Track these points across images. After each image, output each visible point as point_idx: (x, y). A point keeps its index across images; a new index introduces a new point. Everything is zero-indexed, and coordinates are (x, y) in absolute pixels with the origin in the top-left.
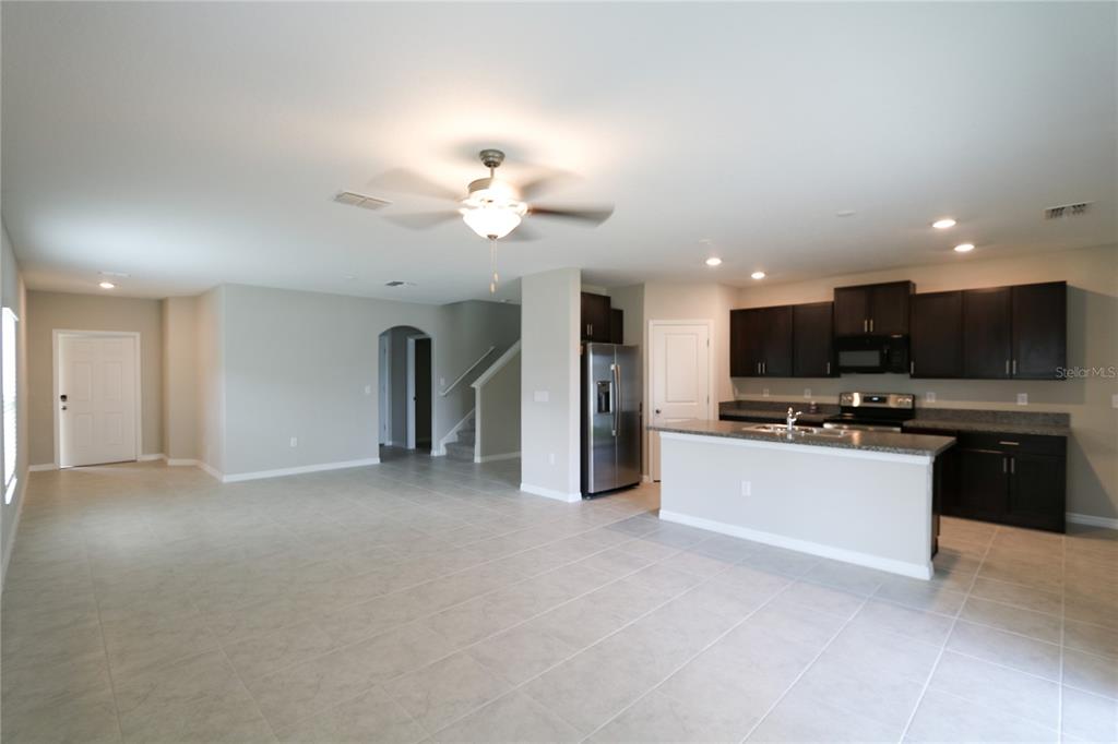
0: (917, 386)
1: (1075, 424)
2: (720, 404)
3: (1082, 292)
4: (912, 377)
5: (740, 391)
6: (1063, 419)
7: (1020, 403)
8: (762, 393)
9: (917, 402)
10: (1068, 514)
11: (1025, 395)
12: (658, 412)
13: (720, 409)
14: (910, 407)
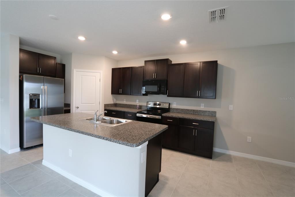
0: (171, 100)
1: (218, 115)
2: (105, 105)
3: (222, 66)
4: (168, 96)
5: (117, 100)
6: (214, 114)
7: (201, 107)
8: (123, 101)
9: (170, 105)
10: (214, 148)
11: (203, 104)
12: (78, 108)
13: (105, 107)
14: (168, 107)
